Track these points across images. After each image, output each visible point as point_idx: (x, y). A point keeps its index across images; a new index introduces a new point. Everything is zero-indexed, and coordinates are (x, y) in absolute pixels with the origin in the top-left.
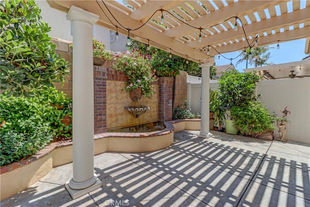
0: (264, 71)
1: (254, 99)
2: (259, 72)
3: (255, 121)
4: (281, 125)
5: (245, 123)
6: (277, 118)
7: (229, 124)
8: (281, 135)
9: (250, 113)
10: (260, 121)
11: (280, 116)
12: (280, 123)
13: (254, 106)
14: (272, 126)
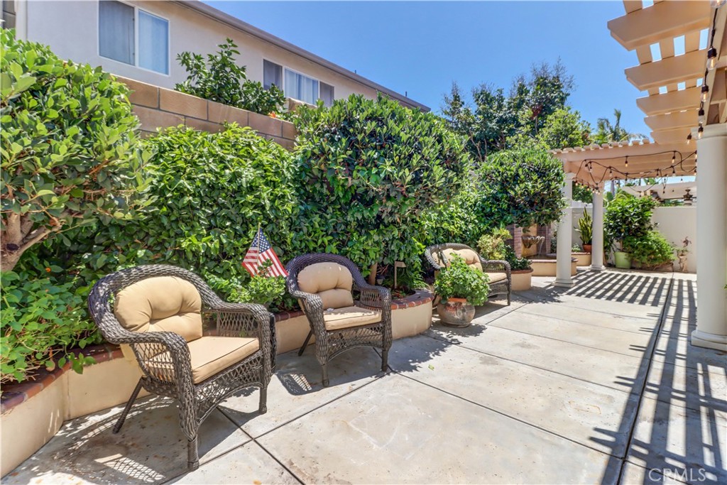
0: (652, 191)
1: (650, 228)
2: (645, 192)
3: (655, 252)
4: (682, 255)
5: (643, 254)
6: (677, 248)
7: (622, 257)
8: (682, 266)
9: (650, 243)
10: (660, 252)
11: (681, 247)
12: (680, 253)
13: (652, 235)
14: (672, 257)
